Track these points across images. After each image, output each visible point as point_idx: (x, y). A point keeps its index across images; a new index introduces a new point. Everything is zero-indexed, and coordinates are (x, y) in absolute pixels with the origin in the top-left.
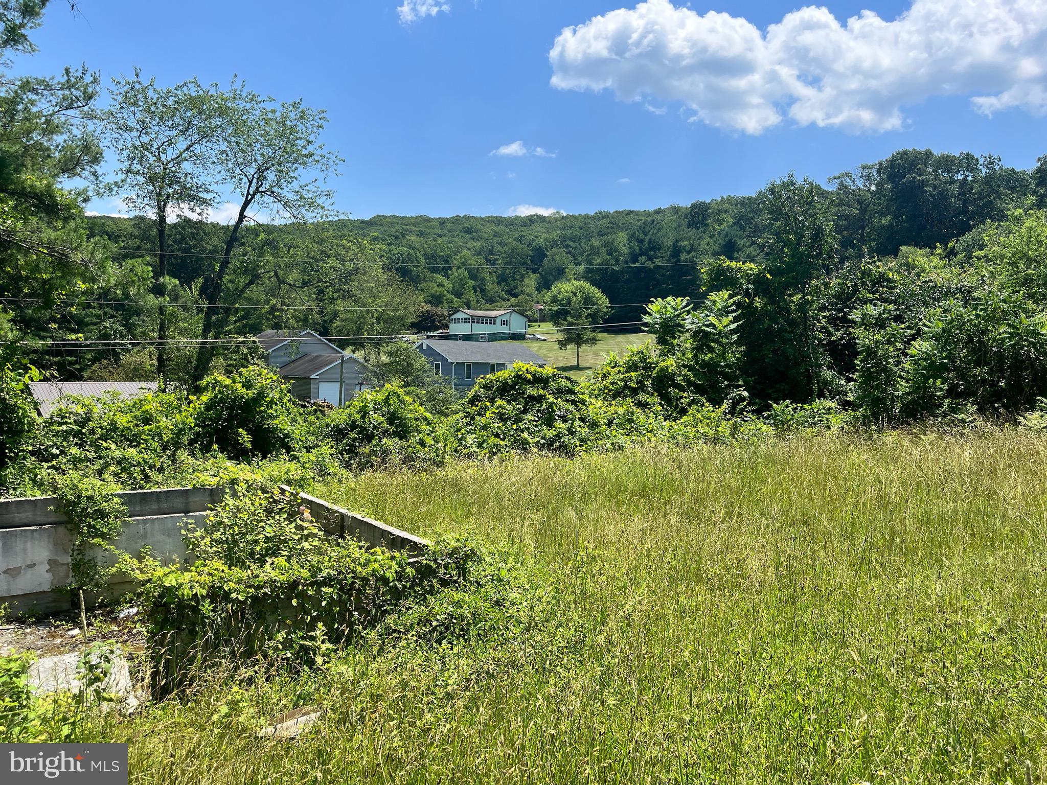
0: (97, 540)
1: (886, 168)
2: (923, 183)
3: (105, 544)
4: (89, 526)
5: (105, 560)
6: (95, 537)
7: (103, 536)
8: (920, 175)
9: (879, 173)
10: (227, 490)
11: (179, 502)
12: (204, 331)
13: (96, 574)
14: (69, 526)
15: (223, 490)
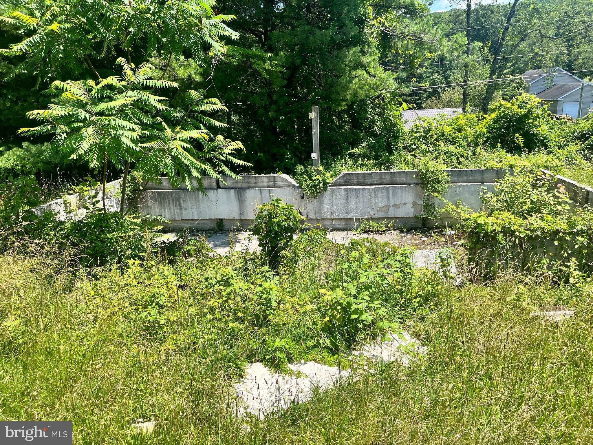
0: (436, 194)
3: (440, 196)
4: (432, 186)
5: (439, 204)
6: (435, 192)
7: (438, 192)
10: (507, 171)
11: (478, 177)
12: (491, 74)
13: (435, 211)
14: (422, 186)
15: (505, 171)
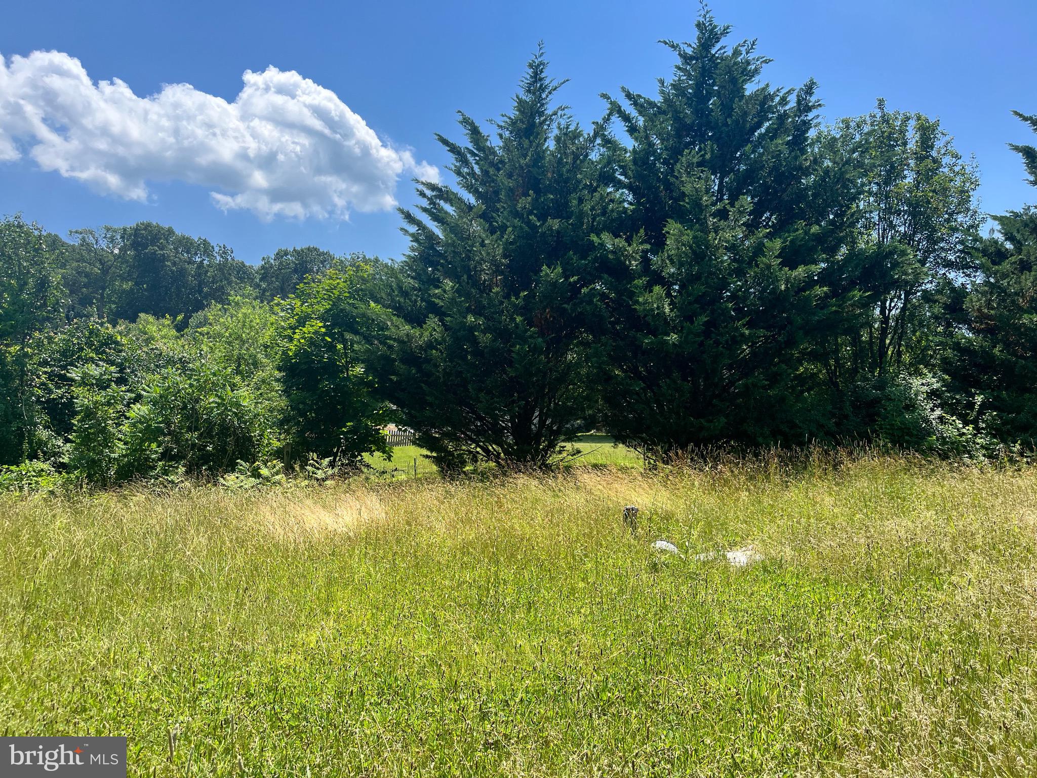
1: (130, 235)
2: (164, 258)
8: (162, 249)
9: (122, 237)
